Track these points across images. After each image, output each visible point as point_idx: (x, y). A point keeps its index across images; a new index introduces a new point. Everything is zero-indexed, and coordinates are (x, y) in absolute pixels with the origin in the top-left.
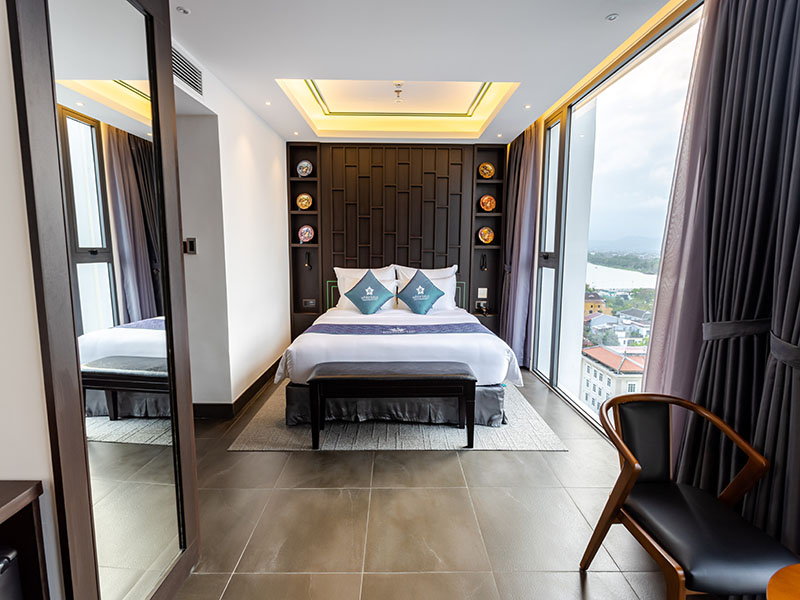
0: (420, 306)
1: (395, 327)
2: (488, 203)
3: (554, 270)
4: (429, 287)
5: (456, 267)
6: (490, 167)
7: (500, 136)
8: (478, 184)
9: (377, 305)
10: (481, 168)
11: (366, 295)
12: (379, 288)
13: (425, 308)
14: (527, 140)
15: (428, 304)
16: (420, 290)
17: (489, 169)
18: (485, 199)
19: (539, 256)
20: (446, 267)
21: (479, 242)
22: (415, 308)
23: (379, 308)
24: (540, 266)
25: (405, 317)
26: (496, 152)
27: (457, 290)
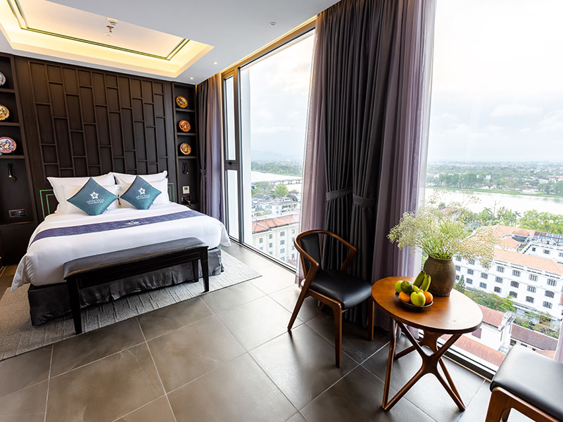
0: (143, 203)
1: (129, 221)
2: (185, 125)
3: (236, 172)
4: (148, 188)
5: (165, 172)
6: (184, 100)
7: (192, 78)
8: (177, 111)
9: (103, 206)
10: (178, 100)
11: (92, 199)
12: (102, 192)
13: (147, 205)
14: (210, 83)
15: (150, 201)
16: (142, 191)
17: (183, 102)
18: (183, 123)
19: (225, 163)
20: (158, 173)
21: (180, 154)
22: (138, 206)
23: (105, 209)
24: (226, 169)
25: (130, 213)
26: (187, 90)
27: (169, 189)
